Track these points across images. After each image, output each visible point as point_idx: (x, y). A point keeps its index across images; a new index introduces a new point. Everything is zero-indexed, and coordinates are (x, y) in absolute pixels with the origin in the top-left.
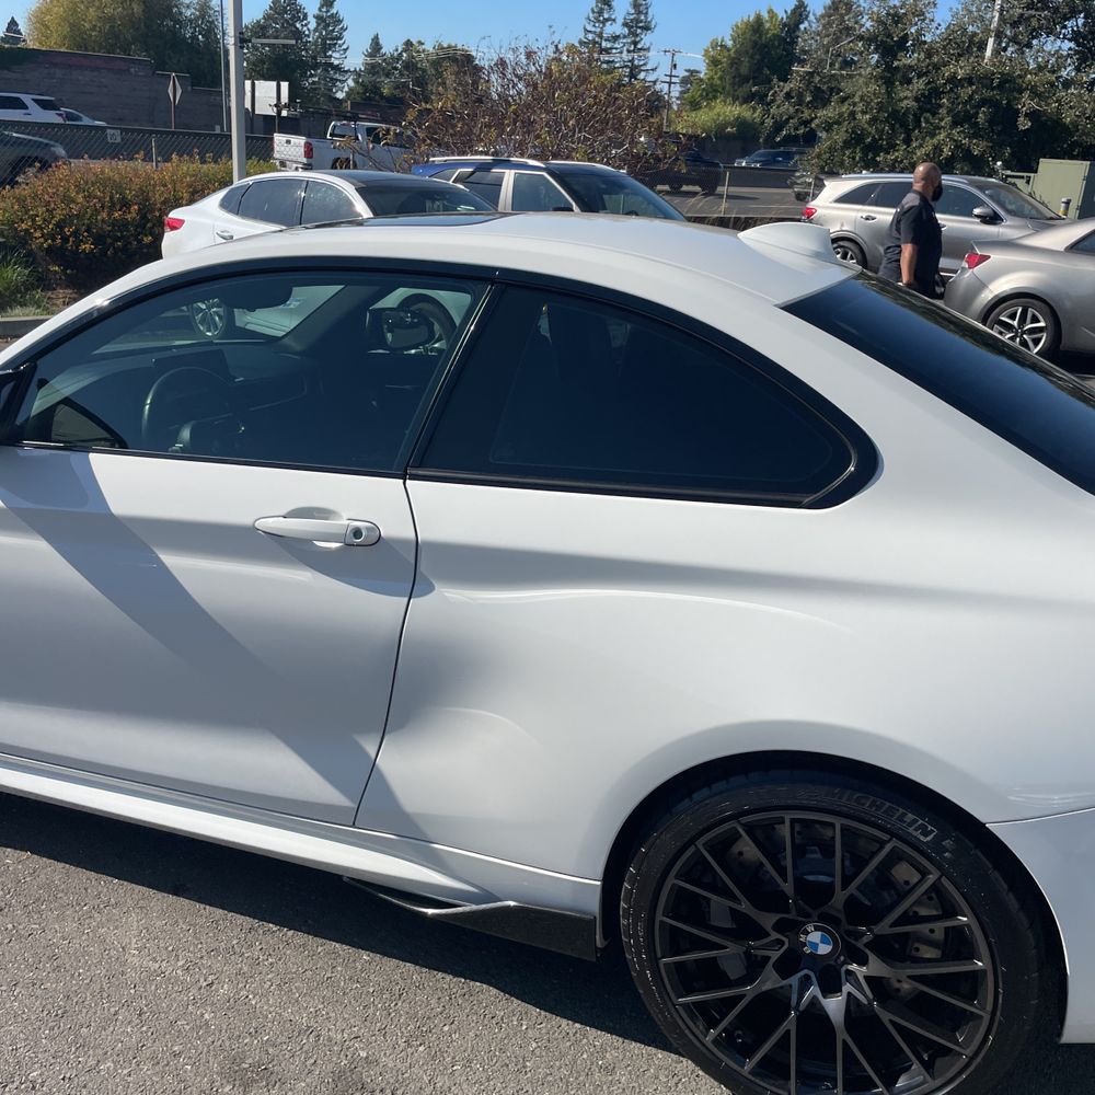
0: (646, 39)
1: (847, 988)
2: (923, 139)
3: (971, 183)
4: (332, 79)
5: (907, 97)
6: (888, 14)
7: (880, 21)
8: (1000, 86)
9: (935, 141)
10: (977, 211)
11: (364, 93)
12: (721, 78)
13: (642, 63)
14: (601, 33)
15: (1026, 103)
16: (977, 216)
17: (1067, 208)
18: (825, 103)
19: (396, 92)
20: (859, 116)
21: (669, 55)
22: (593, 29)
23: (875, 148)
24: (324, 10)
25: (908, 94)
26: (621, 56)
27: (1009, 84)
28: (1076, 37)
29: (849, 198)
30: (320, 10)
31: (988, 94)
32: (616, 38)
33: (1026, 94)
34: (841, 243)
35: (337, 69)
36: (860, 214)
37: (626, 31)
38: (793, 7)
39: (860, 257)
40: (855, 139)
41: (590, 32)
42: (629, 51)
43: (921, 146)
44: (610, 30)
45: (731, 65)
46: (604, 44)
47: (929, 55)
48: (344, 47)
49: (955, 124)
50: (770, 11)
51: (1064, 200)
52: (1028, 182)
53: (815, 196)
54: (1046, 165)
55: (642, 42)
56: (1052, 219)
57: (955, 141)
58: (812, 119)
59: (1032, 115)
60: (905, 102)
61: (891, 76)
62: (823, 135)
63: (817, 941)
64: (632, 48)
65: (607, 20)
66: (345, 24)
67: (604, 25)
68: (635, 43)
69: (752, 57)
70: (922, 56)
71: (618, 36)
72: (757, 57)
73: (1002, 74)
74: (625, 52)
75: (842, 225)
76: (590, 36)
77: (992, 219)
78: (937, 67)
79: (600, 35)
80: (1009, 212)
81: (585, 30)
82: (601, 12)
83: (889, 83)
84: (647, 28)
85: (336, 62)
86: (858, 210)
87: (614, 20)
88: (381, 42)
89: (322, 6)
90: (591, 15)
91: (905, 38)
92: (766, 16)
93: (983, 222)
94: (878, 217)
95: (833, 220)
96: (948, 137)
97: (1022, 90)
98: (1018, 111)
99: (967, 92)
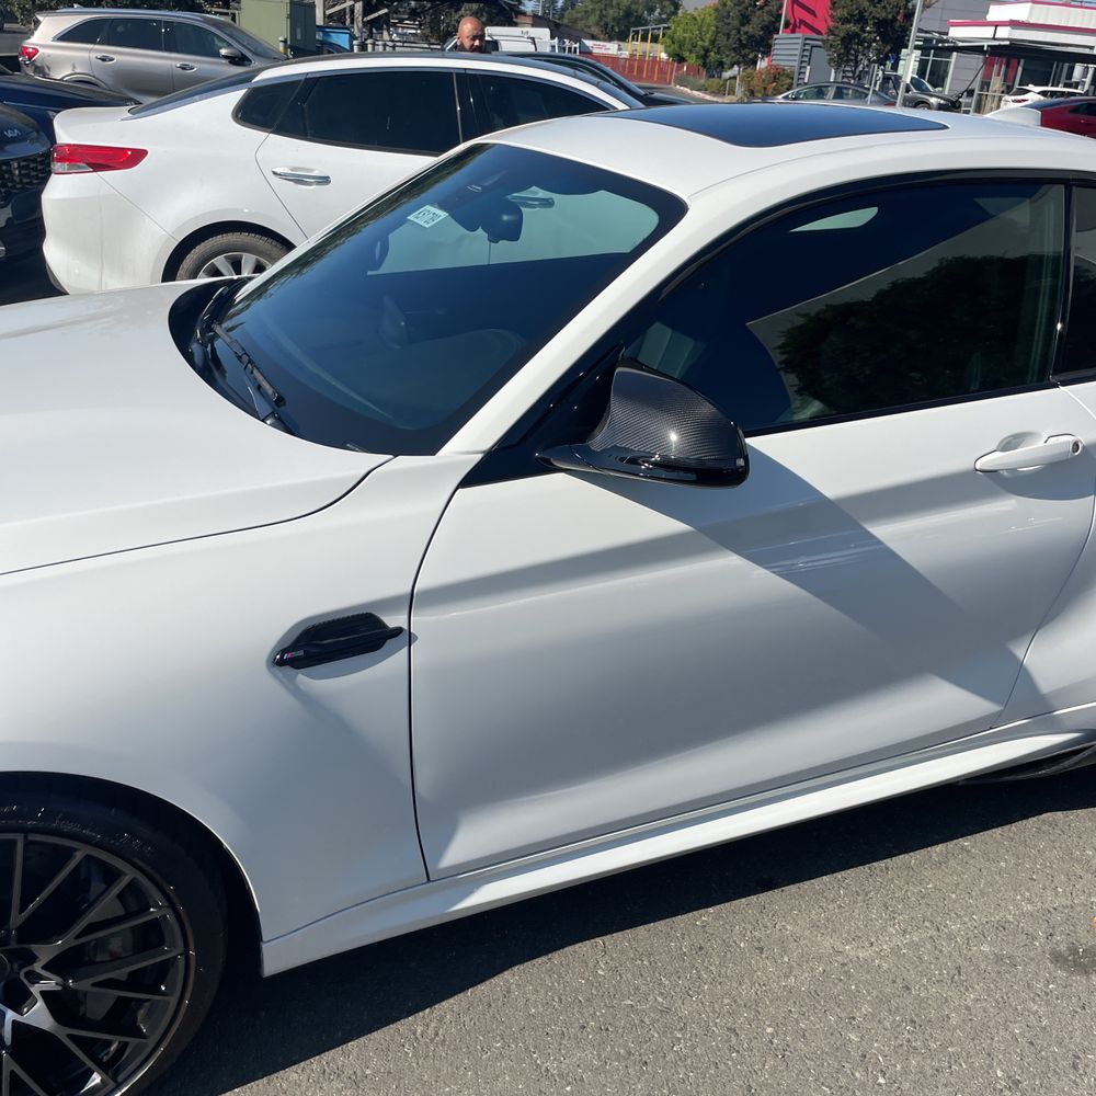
3: (205, 21)
10: (224, 52)
16: (225, 57)
17: (285, 48)
29: (69, 36)
36: (93, 55)
51: (281, 39)
52: (234, 19)
53: (30, 33)
75: (74, 67)
77: (240, 60)
80: (255, 53)
86: (90, 50)
93: (230, 62)
94: (117, 58)
95: (60, 62)
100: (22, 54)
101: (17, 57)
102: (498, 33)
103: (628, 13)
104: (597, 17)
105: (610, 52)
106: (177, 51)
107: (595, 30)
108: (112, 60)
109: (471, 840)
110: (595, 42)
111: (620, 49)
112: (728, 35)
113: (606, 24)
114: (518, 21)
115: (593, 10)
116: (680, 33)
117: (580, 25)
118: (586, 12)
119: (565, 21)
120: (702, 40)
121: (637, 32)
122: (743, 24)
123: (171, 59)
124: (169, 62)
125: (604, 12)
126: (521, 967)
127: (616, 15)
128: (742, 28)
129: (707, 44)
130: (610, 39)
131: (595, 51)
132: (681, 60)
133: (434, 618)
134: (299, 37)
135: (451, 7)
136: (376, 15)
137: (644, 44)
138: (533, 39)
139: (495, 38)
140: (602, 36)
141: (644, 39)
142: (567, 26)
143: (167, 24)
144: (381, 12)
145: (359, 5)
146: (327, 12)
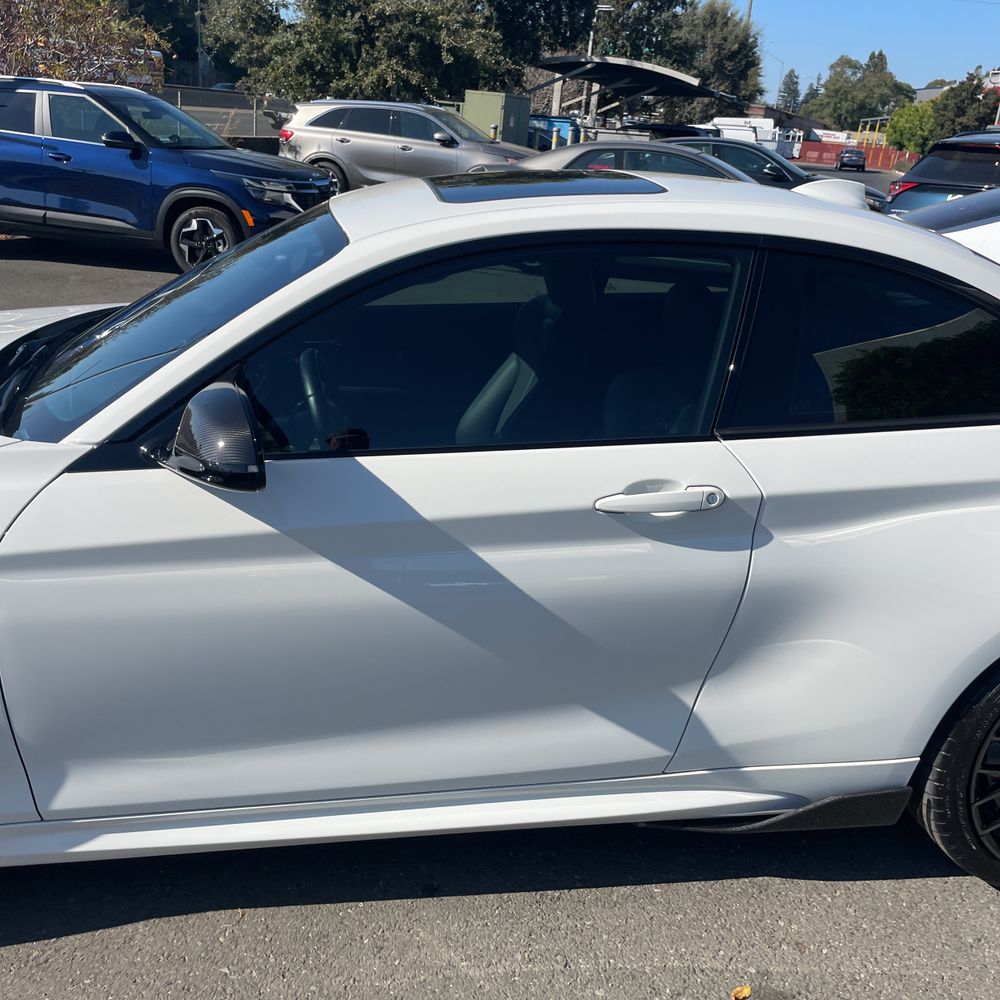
2: (368, 68)
3: (427, 111)
5: (346, 27)
8: (423, 22)
9: (378, 70)
10: (437, 136)
15: (445, 40)
16: (437, 140)
17: (495, 133)
20: (307, 45)
27: (428, 21)
29: (320, 122)
31: (413, 30)
33: (444, 33)
34: (321, 164)
36: (335, 137)
39: (340, 176)
40: (306, 66)
43: (366, 74)
49: (390, 57)
51: (493, 126)
52: (458, 110)
53: (289, 119)
54: (470, 95)
56: (492, 142)
57: (396, 71)
58: (263, 46)
59: (452, 50)
60: (346, 34)
75: (319, 147)
77: (449, 143)
80: (464, 137)
86: (333, 134)
93: (442, 145)
94: (352, 140)
95: (310, 142)
96: (388, 68)
97: (440, 29)
98: (440, 47)
99: (396, 27)
100: (281, 136)
101: (278, 139)
102: (721, 123)
103: (862, 107)
104: (831, 110)
105: (840, 140)
106: (400, 135)
107: (828, 121)
108: (348, 142)
110: (825, 132)
111: (848, 138)
112: (942, 126)
113: (840, 116)
114: (750, 112)
115: (828, 103)
116: (902, 123)
117: (815, 116)
118: (821, 105)
119: (801, 113)
120: (923, 130)
121: (866, 123)
122: (957, 116)
123: (395, 141)
124: (393, 144)
125: (839, 105)
126: (157, 921)
127: (850, 107)
128: (957, 119)
129: (926, 133)
130: (842, 129)
131: (824, 139)
132: (901, 147)
133: (17, 581)
134: (512, 125)
135: (684, 101)
136: (609, 107)
137: (872, 133)
138: (755, 128)
139: (719, 127)
140: (834, 126)
141: (873, 128)
142: (802, 118)
143: (396, 113)
144: (613, 105)
145: (594, 99)
146: (563, 105)
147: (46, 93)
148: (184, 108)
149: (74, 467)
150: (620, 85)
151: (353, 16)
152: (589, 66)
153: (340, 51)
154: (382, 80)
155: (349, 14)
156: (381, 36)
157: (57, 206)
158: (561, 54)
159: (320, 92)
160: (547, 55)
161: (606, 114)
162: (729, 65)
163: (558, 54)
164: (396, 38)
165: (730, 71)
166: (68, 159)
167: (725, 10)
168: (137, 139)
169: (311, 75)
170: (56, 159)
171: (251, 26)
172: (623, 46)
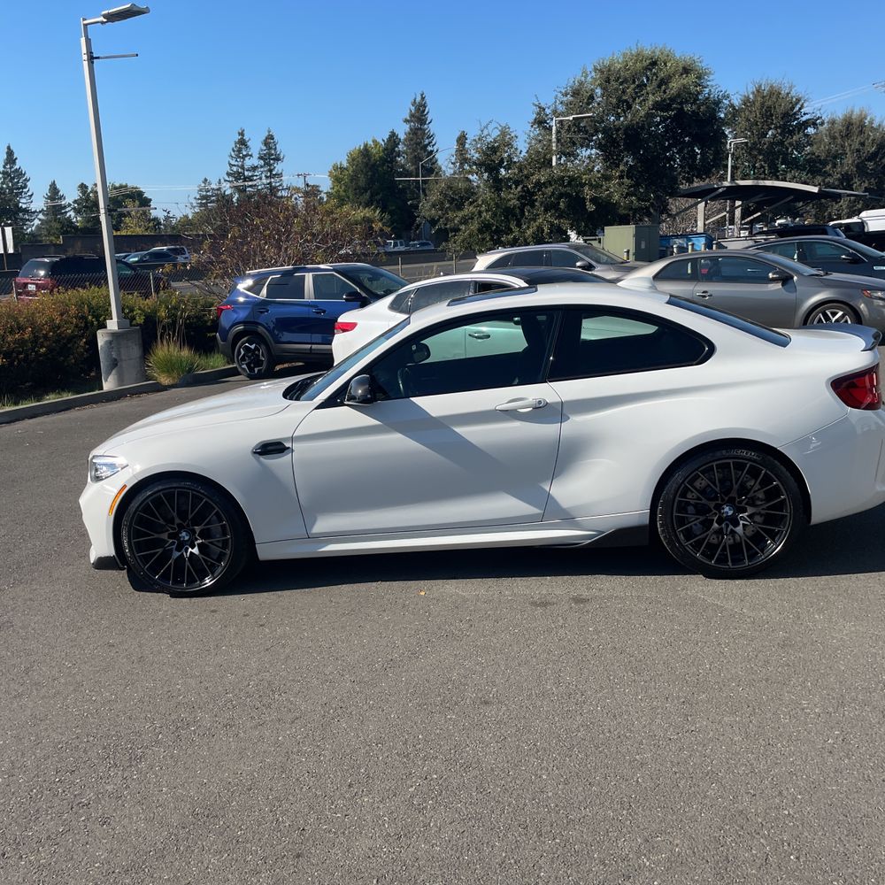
0: (278, 167)
1: (741, 522)
2: (529, 223)
4: (22, 219)
5: (512, 197)
6: (488, 148)
7: (485, 153)
8: (569, 183)
9: (537, 223)
10: (578, 264)
11: (62, 228)
12: (345, 191)
13: (278, 184)
14: (243, 165)
15: (588, 193)
16: (579, 267)
17: (628, 255)
18: (460, 207)
19: (89, 225)
21: (302, 178)
22: (236, 163)
23: (498, 232)
24: (8, 166)
25: (512, 196)
26: (262, 182)
27: (574, 182)
28: (600, 146)
30: (4, 167)
31: (563, 190)
32: (254, 168)
33: (586, 188)
35: (26, 211)
37: (262, 162)
38: (388, 137)
40: (485, 227)
41: (234, 165)
42: (267, 177)
43: (528, 228)
44: (248, 163)
45: (352, 181)
46: (246, 173)
47: (521, 170)
48: (29, 193)
49: (546, 211)
50: (374, 141)
51: (625, 250)
52: (600, 242)
54: (609, 230)
55: (276, 170)
56: (622, 263)
59: (593, 200)
60: (513, 201)
61: (497, 184)
62: (463, 227)
63: (728, 511)
64: (269, 174)
65: (246, 156)
66: (27, 176)
67: (244, 160)
68: (271, 171)
69: (366, 174)
70: (516, 171)
71: (257, 167)
72: (370, 173)
73: (569, 177)
74: (264, 178)
76: (235, 169)
77: (588, 267)
78: (527, 177)
79: (242, 167)
80: (597, 261)
81: (230, 164)
82: (240, 151)
83: (498, 189)
84: (277, 159)
85: (24, 206)
87: (251, 156)
88: (58, 187)
89: (6, 164)
90: (233, 154)
91: (502, 161)
92: (370, 143)
96: (544, 220)
97: (583, 185)
98: (584, 199)
99: (549, 190)
109: (323, 525)
134: (643, 246)
136: (752, 217)
139: (864, 219)
143: (548, 252)
144: (755, 216)
145: (738, 213)
146: (707, 222)
147: (311, 274)
148: (404, 266)
149: (318, 408)
150: (757, 199)
151: (516, 188)
152: (720, 190)
153: (509, 213)
154: (540, 229)
155: (514, 186)
156: (538, 197)
157: (320, 341)
158: (697, 184)
159: (497, 243)
160: (684, 186)
161: (752, 223)
162: (871, 165)
163: (695, 185)
164: (550, 198)
165: (871, 170)
166: (324, 312)
167: (862, 120)
168: (364, 295)
169: (490, 234)
170: (317, 313)
171: (447, 206)
172: (762, 167)
